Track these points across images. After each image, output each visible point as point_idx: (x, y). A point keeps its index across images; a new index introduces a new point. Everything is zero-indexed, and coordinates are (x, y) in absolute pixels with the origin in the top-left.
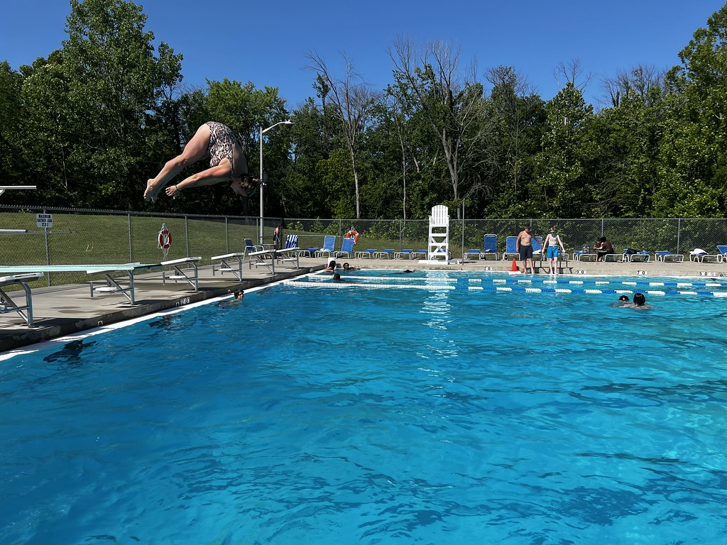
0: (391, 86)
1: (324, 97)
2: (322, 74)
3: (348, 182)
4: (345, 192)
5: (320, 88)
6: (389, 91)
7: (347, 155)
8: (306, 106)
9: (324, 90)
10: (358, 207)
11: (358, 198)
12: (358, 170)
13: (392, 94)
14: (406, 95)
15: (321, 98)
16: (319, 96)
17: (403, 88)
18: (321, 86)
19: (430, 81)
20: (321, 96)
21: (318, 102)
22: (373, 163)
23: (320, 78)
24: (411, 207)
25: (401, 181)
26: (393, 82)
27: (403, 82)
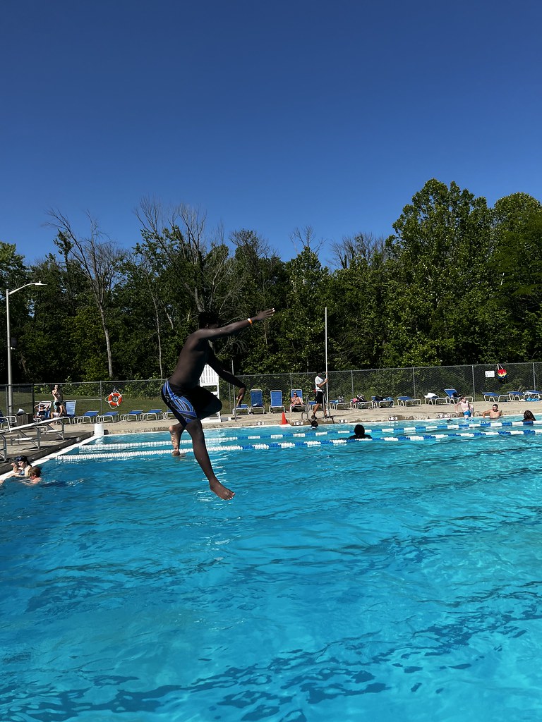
0: (140, 245)
1: (66, 254)
2: (63, 231)
3: (99, 339)
4: (95, 350)
5: (62, 245)
6: (138, 249)
7: (96, 312)
8: (46, 263)
9: (67, 247)
10: (110, 365)
11: (109, 355)
12: (108, 327)
13: (141, 253)
14: (155, 254)
15: (63, 255)
16: (61, 253)
17: (152, 248)
18: (63, 243)
19: (178, 242)
20: (63, 253)
21: (60, 259)
22: (125, 319)
23: (61, 235)
24: (168, 362)
25: (155, 339)
26: (142, 241)
27: (152, 241)
